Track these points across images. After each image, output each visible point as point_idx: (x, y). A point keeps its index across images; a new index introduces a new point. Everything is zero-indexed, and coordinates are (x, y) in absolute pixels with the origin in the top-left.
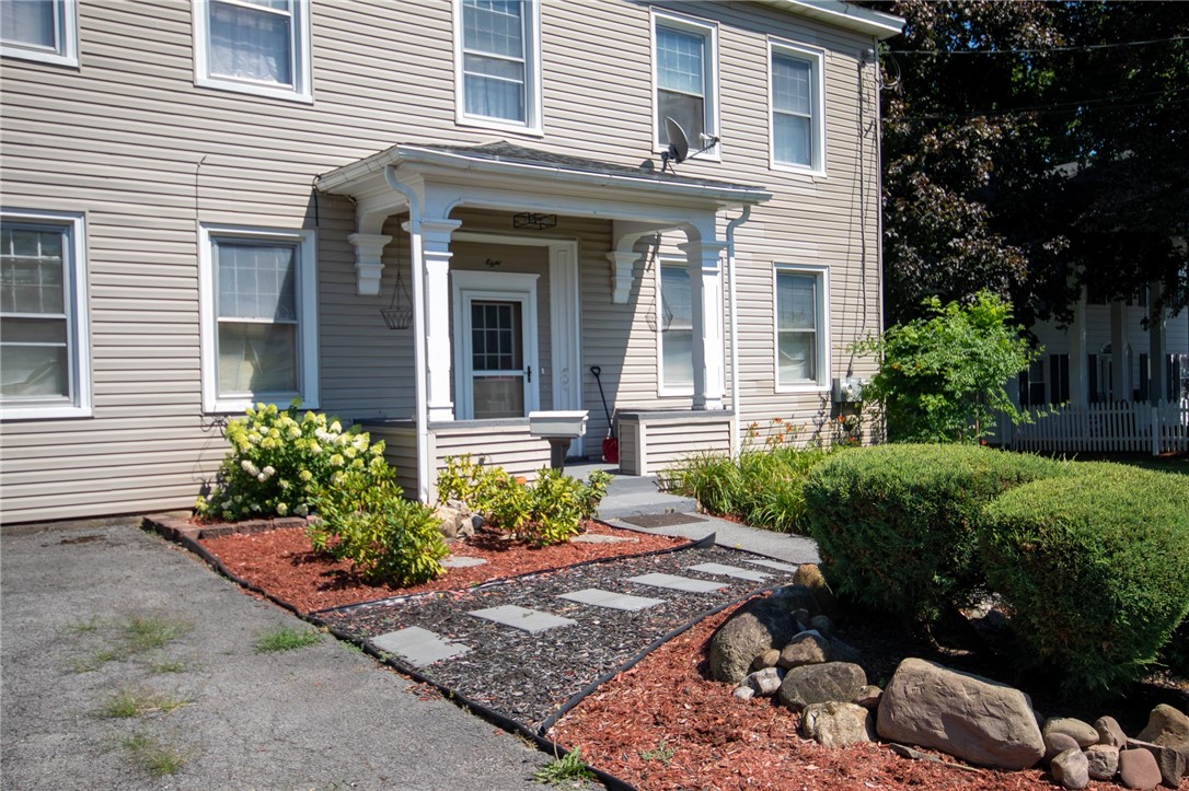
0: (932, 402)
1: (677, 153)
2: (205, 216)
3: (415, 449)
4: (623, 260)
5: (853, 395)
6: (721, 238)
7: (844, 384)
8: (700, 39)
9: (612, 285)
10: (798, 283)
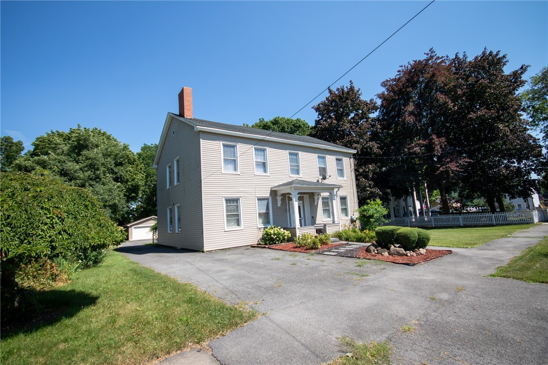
0: (372, 220)
1: (324, 178)
2: (257, 196)
3: (296, 232)
4: (316, 197)
5: (355, 219)
6: (335, 193)
7: (353, 217)
8: (324, 158)
9: (314, 202)
10: (343, 199)
